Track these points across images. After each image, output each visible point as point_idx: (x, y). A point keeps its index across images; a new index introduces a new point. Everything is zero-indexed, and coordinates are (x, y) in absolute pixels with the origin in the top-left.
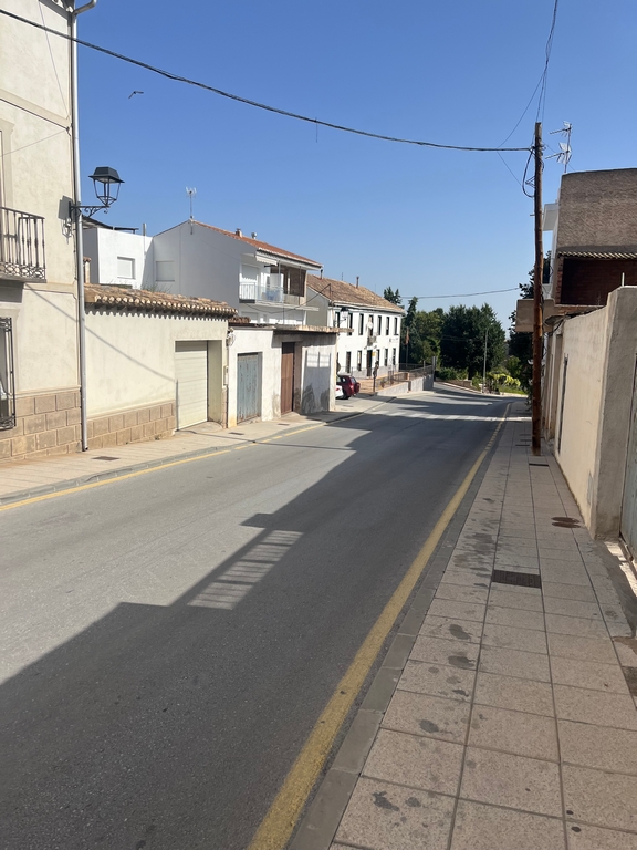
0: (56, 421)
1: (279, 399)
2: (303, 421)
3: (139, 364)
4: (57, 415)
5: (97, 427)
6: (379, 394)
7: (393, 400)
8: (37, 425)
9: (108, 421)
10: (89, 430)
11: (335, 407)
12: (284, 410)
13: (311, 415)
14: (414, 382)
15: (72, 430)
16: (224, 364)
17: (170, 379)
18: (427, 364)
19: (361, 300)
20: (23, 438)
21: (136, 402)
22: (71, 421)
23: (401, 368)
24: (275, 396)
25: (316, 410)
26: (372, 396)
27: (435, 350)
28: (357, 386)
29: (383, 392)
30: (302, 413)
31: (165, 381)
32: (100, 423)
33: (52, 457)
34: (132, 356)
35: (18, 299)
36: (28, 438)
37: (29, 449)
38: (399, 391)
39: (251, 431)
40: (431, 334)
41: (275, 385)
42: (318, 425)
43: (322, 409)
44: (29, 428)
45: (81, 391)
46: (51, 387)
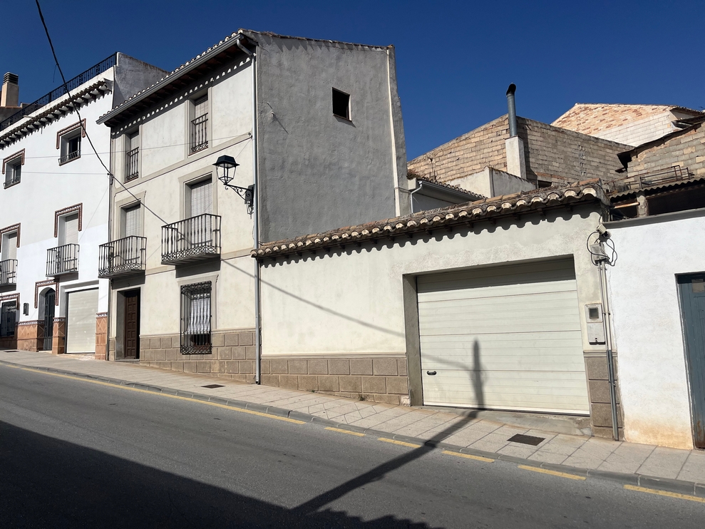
5: (274, 366)
8: (225, 354)
9: (287, 362)
20: (217, 362)
32: (278, 363)
35: (218, 268)
37: (220, 371)
44: (221, 356)
46: (237, 327)
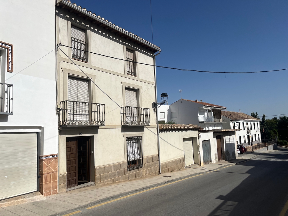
0: (153, 165)
1: (217, 155)
2: (227, 163)
3: (173, 146)
4: (153, 163)
5: (163, 166)
6: (255, 152)
7: (261, 154)
8: (148, 166)
9: (166, 164)
10: (161, 167)
11: (238, 157)
12: (219, 159)
13: (229, 161)
14: (269, 147)
15: (157, 168)
16: (198, 145)
17: (182, 150)
18: (273, 139)
19: (242, 118)
20: (145, 170)
21: (173, 158)
22: (156, 165)
23: (262, 141)
24: (216, 154)
25: (231, 159)
26: (252, 153)
27: (276, 133)
28: (245, 149)
29: (257, 151)
30: (226, 160)
31: (181, 151)
32: (164, 165)
33: (152, 176)
34: (171, 144)
35: (143, 130)
36: (146, 170)
37: (146, 173)
38: (263, 150)
39: (209, 167)
40: (273, 128)
41: (215, 150)
42: (232, 165)
43: (233, 158)
44: (146, 167)
45: (159, 155)
46: (151, 154)
